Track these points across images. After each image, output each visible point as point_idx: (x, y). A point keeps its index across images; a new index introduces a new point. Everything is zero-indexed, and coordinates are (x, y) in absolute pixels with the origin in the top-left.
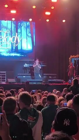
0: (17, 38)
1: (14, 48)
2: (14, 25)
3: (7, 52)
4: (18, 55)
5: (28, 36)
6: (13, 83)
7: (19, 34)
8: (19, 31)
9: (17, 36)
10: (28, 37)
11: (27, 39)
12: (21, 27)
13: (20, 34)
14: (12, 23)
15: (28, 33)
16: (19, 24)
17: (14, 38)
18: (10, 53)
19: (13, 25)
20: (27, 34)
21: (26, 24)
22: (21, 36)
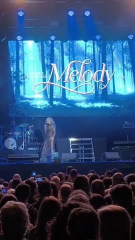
1: (100, 93)
2: (99, 48)
3: (87, 101)
4: (108, 105)
5: (127, 67)
6: (115, 160)
7: (108, 64)
8: (108, 59)
9: (106, 69)
10: (125, 70)
11: (124, 74)
12: (112, 51)
13: (111, 65)
14: (96, 46)
15: (125, 63)
16: (109, 45)
17: (99, 73)
18: (93, 103)
19: (97, 49)
20: (124, 65)
21: (122, 45)
22: (113, 69)
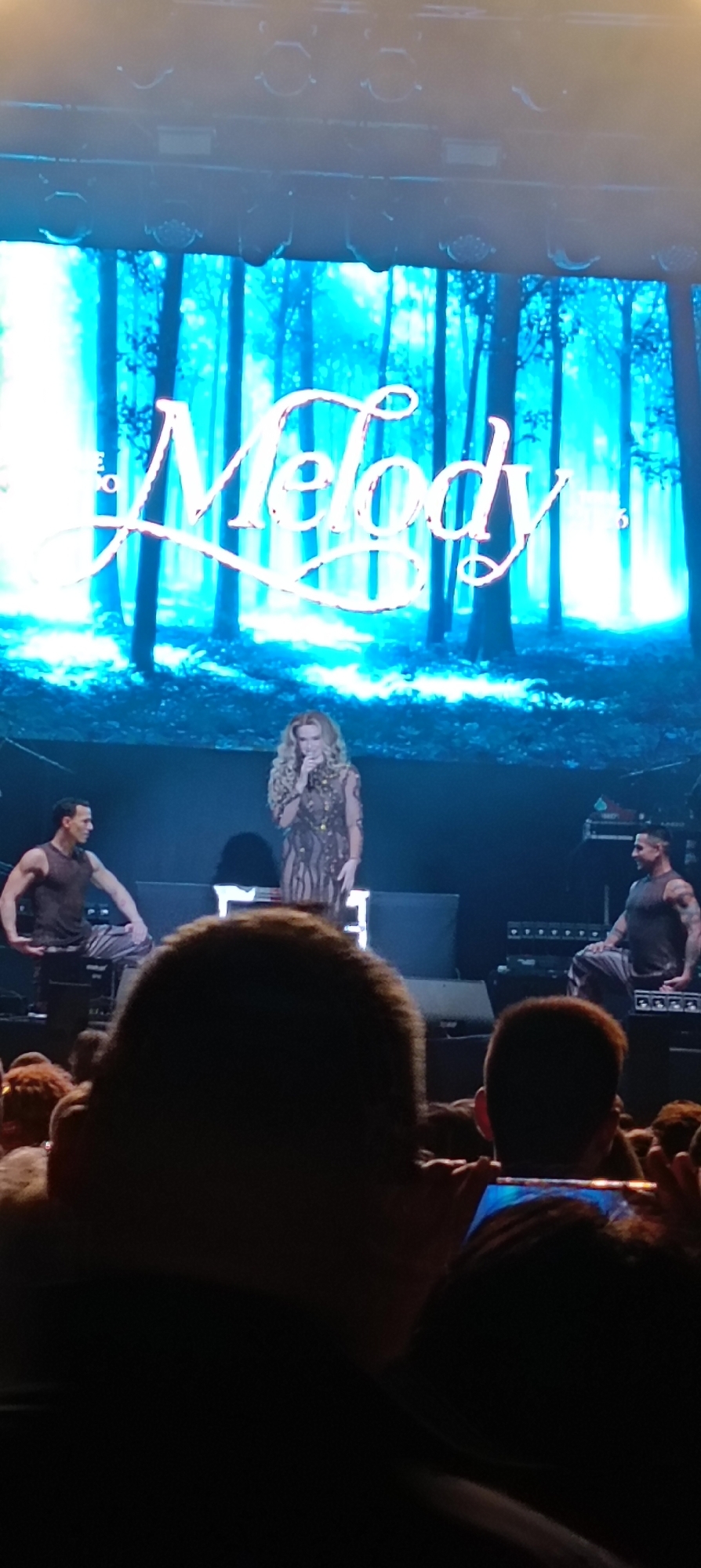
0: (503, 482)
1: (463, 609)
2: (472, 322)
3: (377, 659)
4: (513, 692)
5: (645, 457)
7: (523, 429)
8: (531, 391)
9: (510, 458)
10: (636, 474)
11: (625, 502)
12: (559, 346)
13: (544, 434)
14: (453, 301)
15: (637, 428)
16: (538, 305)
17: (465, 483)
18: (409, 672)
19: (464, 325)
20: (627, 438)
21: (626, 310)
22: (555, 464)
